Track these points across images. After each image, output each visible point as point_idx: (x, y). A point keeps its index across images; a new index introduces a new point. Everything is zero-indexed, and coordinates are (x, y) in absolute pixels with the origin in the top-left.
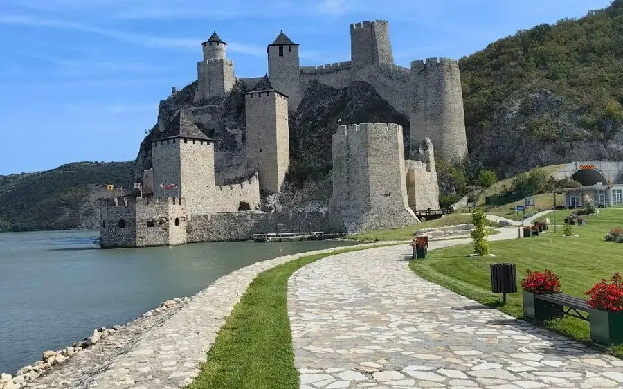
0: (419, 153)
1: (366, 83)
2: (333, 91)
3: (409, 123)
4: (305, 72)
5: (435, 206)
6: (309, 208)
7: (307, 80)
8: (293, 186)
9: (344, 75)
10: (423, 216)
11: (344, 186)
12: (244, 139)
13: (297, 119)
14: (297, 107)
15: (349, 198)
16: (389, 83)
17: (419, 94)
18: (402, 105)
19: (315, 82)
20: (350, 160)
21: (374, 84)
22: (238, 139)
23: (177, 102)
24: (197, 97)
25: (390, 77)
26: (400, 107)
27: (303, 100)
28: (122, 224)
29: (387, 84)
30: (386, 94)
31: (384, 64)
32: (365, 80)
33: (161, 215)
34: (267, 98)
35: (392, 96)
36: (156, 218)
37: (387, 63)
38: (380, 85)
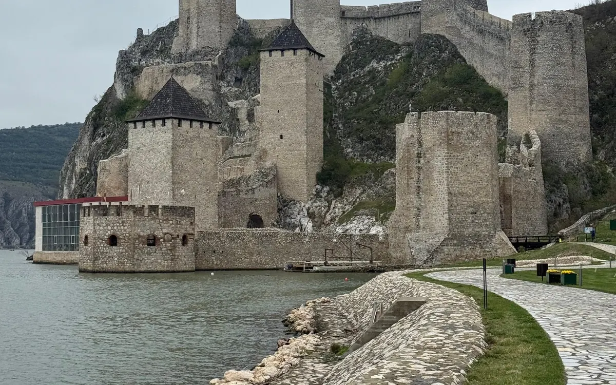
0: (519, 151)
1: (443, 37)
2: (393, 48)
3: (506, 103)
4: (348, 14)
5: (541, 230)
6: (355, 227)
7: (351, 27)
8: (328, 193)
9: (409, 23)
10: (521, 244)
11: (413, 198)
12: (251, 116)
13: (334, 87)
14: (334, 67)
15: (418, 215)
16: (478, 40)
17: (522, 64)
18: (498, 76)
19: (364, 31)
20: (422, 161)
21: (455, 40)
22: (242, 115)
23: (144, 53)
24: (176, 47)
25: (481, 32)
26: (494, 78)
27: (343, 59)
28: (113, 240)
29: (475, 42)
30: (473, 56)
31: (473, 10)
32: (441, 33)
33: (165, 231)
34: (293, 57)
35: (482, 61)
36: (159, 234)
37: (475, 8)
38: (465, 42)
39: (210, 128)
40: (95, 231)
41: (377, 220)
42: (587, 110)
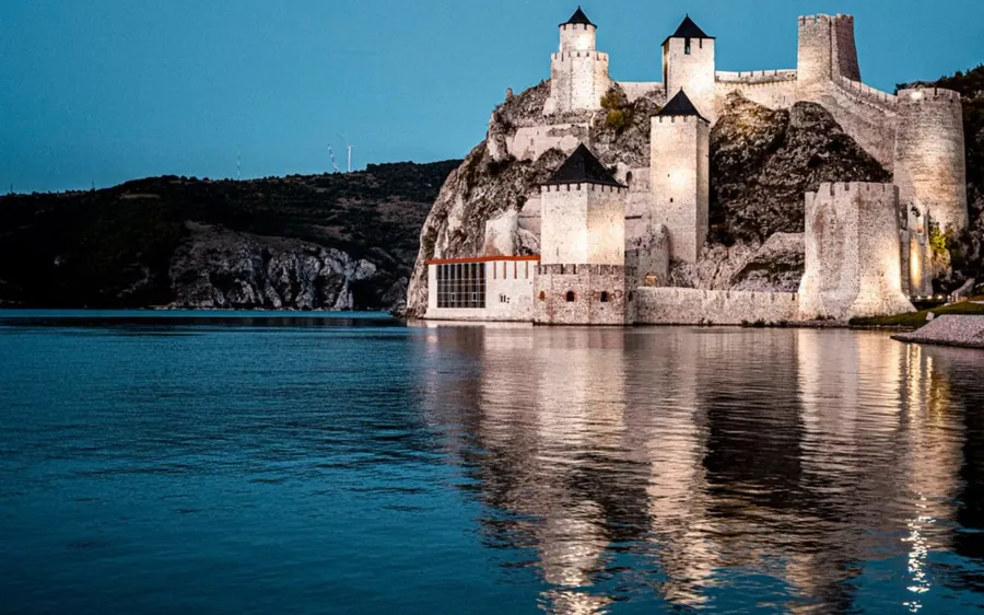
1: (819, 105)
2: (767, 113)
4: (721, 80)
7: (724, 93)
9: (784, 91)
16: (855, 110)
18: (877, 145)
19: (738, 97)
20: (836, 228)
21: (831, 109)
23: (516, 114)
24: (548, 107)
26: (872, 148)
27: (719, 123)
28: (570, 297)
29: (852, 111)
30: (849, 125)
31: (849, 81)
32: (818, 102)
33: (616, 288)
34: (683, 123)
35: (859, 130)
36: (610, 291)
37: (851, 79)
38: (840, 111)
39: (619, 192)
40: (553, 288)
41: (769, 281)
42: (964, 180)
